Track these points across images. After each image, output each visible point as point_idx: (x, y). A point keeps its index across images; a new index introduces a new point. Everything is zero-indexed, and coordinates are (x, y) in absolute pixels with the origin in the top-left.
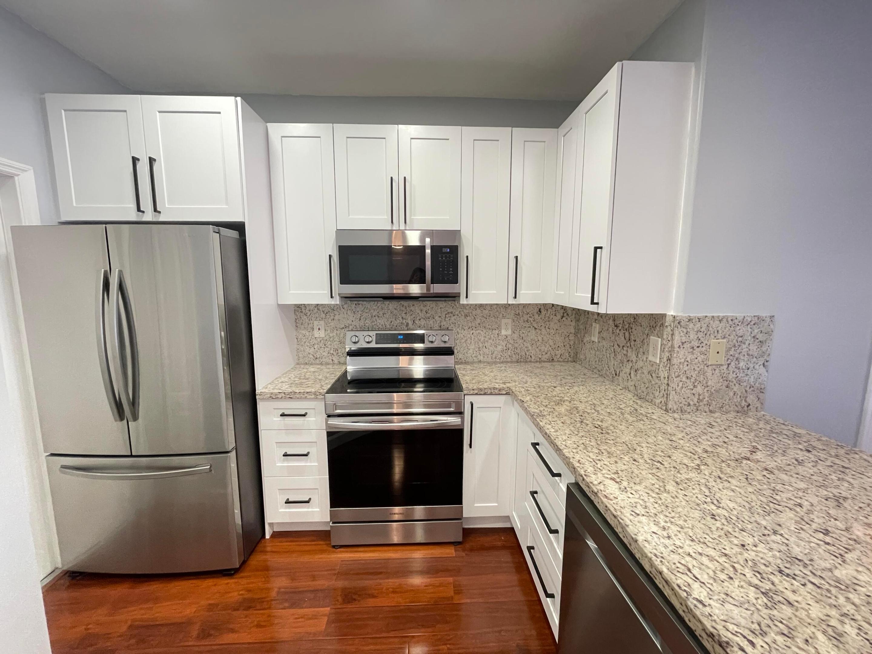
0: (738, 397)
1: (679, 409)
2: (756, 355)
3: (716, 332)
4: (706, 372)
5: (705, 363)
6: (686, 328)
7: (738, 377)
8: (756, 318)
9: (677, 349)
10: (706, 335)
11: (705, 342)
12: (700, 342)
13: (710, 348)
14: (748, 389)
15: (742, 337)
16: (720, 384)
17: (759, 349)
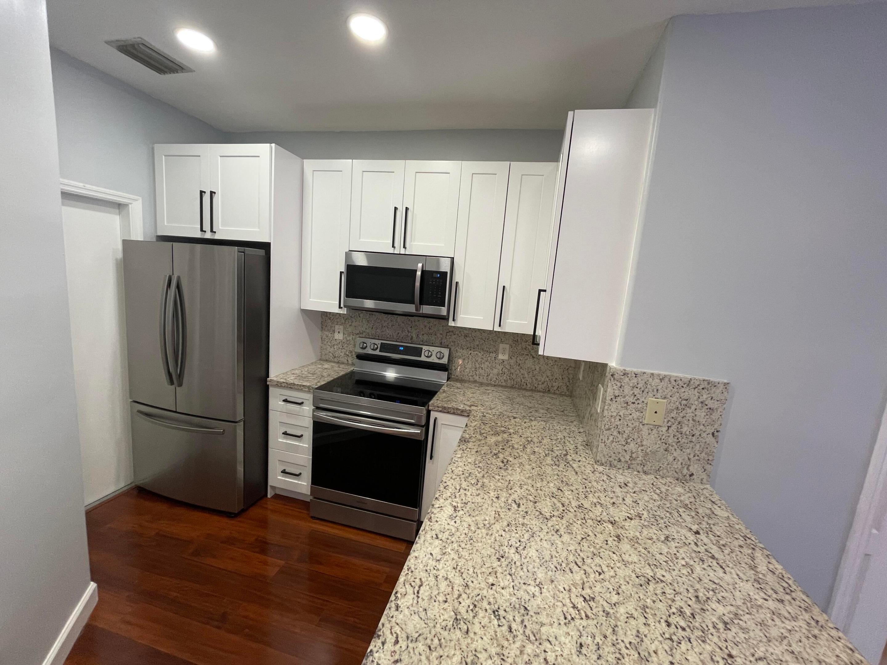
0: (679, 463)
1: (608, 462)
2: (704, 422)
3: (655, 390)
4: (641, 430)
5: (640, 420)
6: (620, 382)
7: (679, 442)
8: (706, 383)
9: (608, 401)
10: (643, 392)
11: (641, 400)
12: (636, 398)
13: (647, 406)
14: (691, 456)
15: (687, 400)
16: (658, 446)
17: (708, 417)
